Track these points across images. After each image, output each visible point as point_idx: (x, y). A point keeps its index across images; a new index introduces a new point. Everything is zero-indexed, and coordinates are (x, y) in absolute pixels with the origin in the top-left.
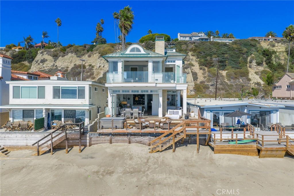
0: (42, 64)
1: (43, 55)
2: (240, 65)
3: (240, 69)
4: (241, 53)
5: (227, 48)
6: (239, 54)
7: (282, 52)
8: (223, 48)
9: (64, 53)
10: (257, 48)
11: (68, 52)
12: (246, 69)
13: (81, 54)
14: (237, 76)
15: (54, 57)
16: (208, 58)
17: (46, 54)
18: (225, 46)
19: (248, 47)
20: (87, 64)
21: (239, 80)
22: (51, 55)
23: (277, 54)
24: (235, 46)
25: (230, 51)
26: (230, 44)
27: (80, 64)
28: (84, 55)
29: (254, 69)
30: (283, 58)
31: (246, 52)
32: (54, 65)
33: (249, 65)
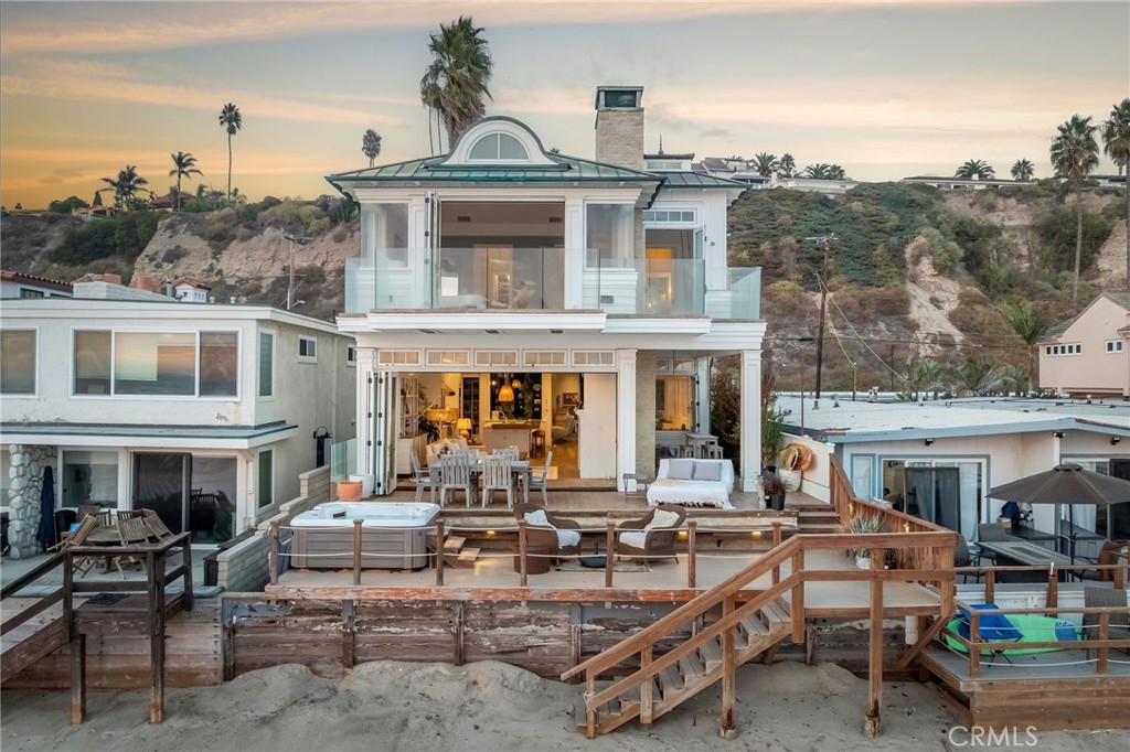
0: (171, 266)
1: (175, 233)
2: (879, 272)
3: (879, 287)
4: (879, 231)
5: (831, 212)
6: (874, 234)
7: (1023, 229)
8: (816, 212)
9: (250, 227)
10: (936, 214)
11: (263, 225)
12: (900, 286)
13: (309, 230)
14: (869, 311)
15: (214, 242)
16: (765, 246)
17: (186, 230)
18: (823, 205)
19: (903, 210)
20: (330, 267)
21: (876, 324)
22: (202, 235)
23: (1005, 235)
24: (857, 206)
25: (840, 222)
26: (841, 200)
27: (305, 265)
28: (319, 234)
29: (927, 289)
30: (1024, 251)
31: (899, 229)
32: (211, 269)
33: (910, 272)
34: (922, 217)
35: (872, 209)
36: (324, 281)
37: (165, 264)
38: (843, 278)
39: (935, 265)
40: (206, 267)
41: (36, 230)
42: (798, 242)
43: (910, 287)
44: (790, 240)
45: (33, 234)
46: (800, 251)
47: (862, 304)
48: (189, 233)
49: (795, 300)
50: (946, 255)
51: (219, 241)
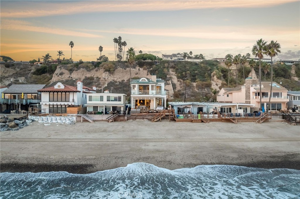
0: (61, 76)
1: (61, 69)
2: (206, 79)
3: (206, 81)
5: (197, 66)
6: (206, 71)
7: (235, 70)
8: (194, 66)
9: (77, 68)
10: (218, 67)
11: (80, 67)
12: (210, 81)
13: (90, 69)
14: (204, 86)
15: (70, 71)
16: (184, 73)
17: (63, 68)
18: (196, 65)
19: (211, 66)
20: (95, 77)
21: (205, 89)
22: (67, 70)
23: (232, 71)
24: (202, 65)
25: (199, 68)
26: (199, 64)
27: (90, 76)
28: (92, 70)
29: (215, 82)
30: (235, 74)
31: (210, 70)
32: (70, 77)
33: (212, 79)
34: (215, 67)
35: (205, 66)
36: (94, 79)
37: (60, 76)
38: (199, 80)
39: (217, 77)
40: (69, 76)
41: (29, 67)
42: (190, 72)
43: (212, 82)
44: (189, 72)
45: (28, 69)
46: (190, 74)
47: (202, 85)
48: (64, 69)
49: (189, 84)
50: (219, 75)
51: (71, 71)
